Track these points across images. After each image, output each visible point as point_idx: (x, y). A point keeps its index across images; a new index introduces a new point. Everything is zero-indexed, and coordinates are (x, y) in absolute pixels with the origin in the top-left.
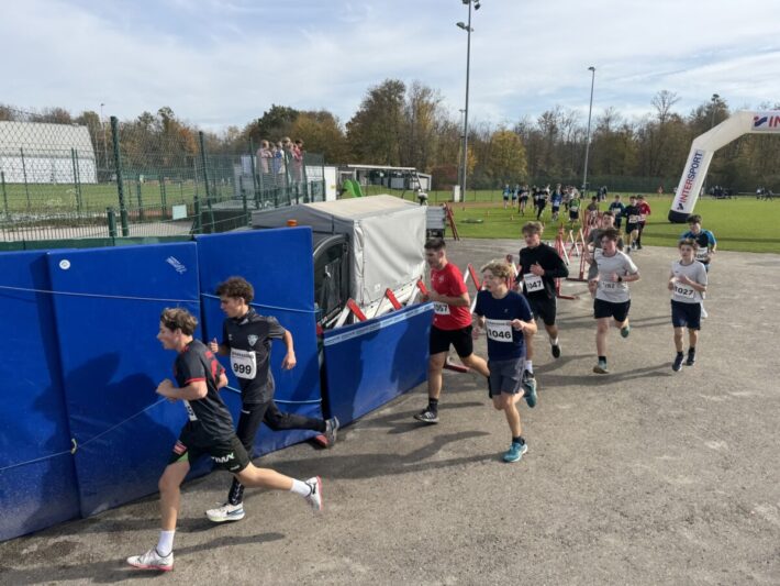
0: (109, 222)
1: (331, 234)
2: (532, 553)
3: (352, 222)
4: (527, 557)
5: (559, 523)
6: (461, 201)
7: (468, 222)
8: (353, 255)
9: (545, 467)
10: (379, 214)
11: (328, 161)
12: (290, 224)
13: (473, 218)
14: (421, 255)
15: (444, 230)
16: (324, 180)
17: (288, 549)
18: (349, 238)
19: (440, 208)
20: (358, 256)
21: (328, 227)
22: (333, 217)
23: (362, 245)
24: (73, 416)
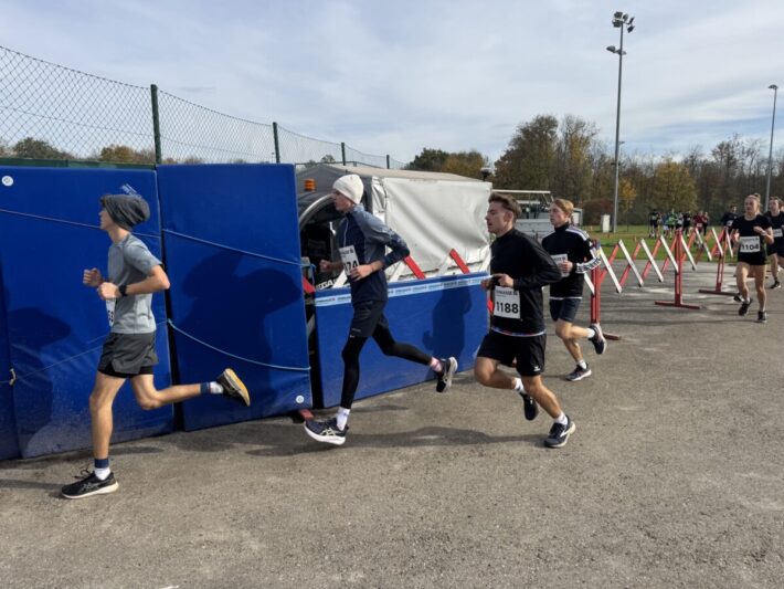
3: (369, 179)
6: (611, 231)
23: (384, 206)
24: (14, 344)
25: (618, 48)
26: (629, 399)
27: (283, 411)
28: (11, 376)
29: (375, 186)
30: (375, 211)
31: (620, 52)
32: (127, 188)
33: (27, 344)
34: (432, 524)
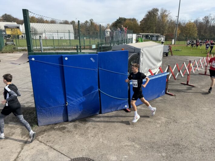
0: (77, 49)
1: (134, 53)
2: (190, 151)
3: (140, 49)
4: (189, 152)
5: (200, 144)
6: (174, 44)
7: (176, 50)
8: (140, 59)
9: (197, 126)
10: (148, 47)
11: (134, 33)
12: (122, 49)
13: (178, 49)
14: (161, 60)
15: (168, 53)
16: (132, 38)
17: (118, 137)
18: (139, 54)
19: (168, 46)
20: (141, 59)
21: (133, 51)
22: (135, 48)
23: (143, 56)
24: (67, 96)
26: (205, 106)
27: (122, 109)
28: (67, 104)
29: (142, 51)
30: (141, 58)
32: (91, 59)
33: (70, 96)
34: (174, 141)
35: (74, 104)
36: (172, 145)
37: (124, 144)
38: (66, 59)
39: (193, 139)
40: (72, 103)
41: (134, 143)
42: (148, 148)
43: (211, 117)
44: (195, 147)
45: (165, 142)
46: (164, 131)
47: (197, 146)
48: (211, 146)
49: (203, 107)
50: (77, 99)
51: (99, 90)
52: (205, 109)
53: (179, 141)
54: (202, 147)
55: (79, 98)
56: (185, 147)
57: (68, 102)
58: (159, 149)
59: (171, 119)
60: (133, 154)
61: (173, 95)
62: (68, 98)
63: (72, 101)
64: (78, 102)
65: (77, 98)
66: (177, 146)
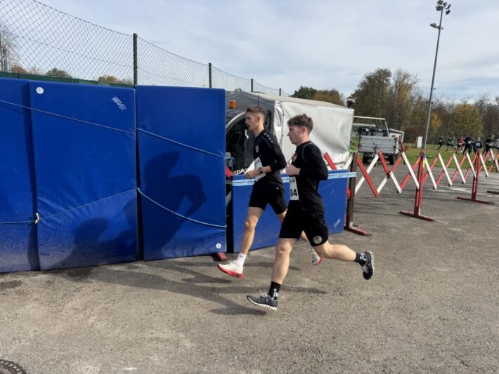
6: (423, 147)
14: (347, 148)
15: (395, 155)
18: (270, 115)
20: (277, 129)
22: (258, 97)
23: (281, 122)
24: (39, 198)
25: (438, 25)
26: (443, 263)
27: (208, 253)
28: (36, 218)
29: (277, 106)
30: (275, 124)
31: (439, 28)
32: (116, 100)
33: (47, 198)
34: (308, 340)
35: (58, 221)
36: (297, 349)
37: (151, 336)
38: (40, 91)
39: (369, 341)
40: (52, 217)
41: (182, 335)
42: (217, 351)
43: (452, 289)
44: (368, 362)
45: (278, 341)
46: (293, 311)
47: (374, 358)
48: (421, 362)
49: (438, 266)
50: (67, 208)
51: (137, 191)
52: (441, 270)
53: (323, 341)
54: (388, 363)
55: (75, 207)
56: (336, 358)
57: (40, 215)
58: (250, 358)
59: (331, 285)
60: (157, 364)
61: (365, 233)
62: (42, 202)
63: (53, 211)
64: (70, 218)
65: (70, 207)
66: (310, 355)
